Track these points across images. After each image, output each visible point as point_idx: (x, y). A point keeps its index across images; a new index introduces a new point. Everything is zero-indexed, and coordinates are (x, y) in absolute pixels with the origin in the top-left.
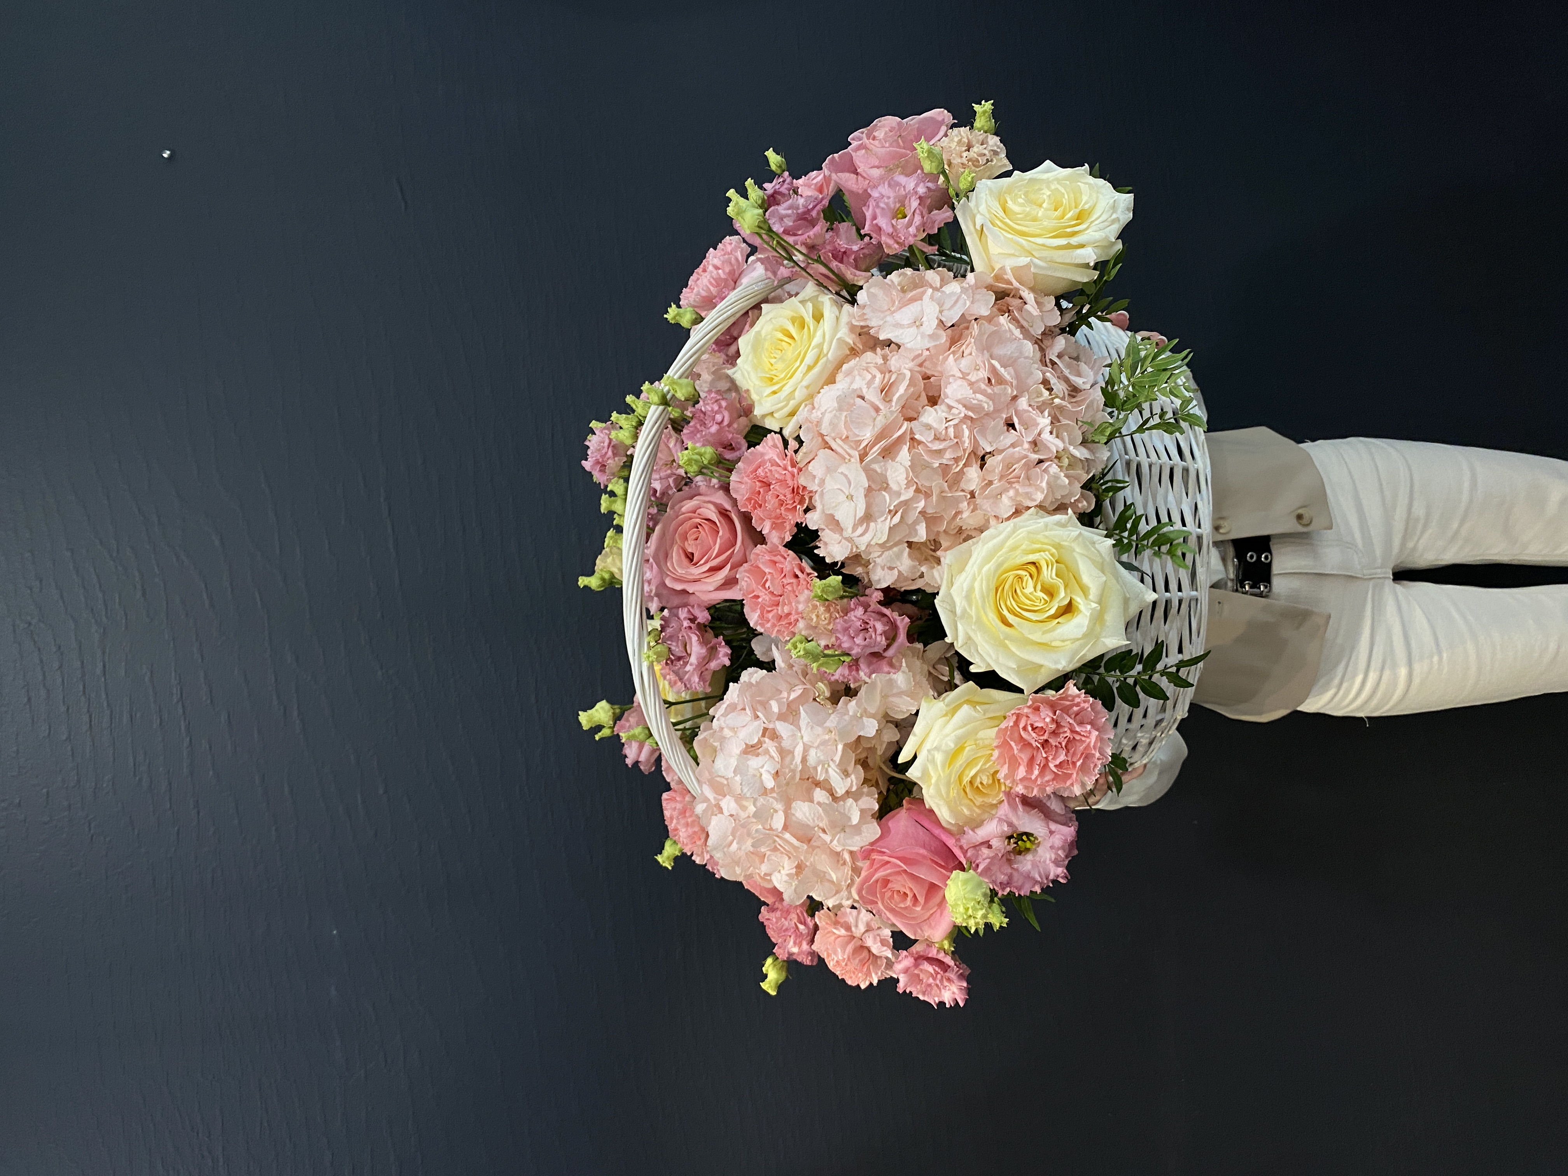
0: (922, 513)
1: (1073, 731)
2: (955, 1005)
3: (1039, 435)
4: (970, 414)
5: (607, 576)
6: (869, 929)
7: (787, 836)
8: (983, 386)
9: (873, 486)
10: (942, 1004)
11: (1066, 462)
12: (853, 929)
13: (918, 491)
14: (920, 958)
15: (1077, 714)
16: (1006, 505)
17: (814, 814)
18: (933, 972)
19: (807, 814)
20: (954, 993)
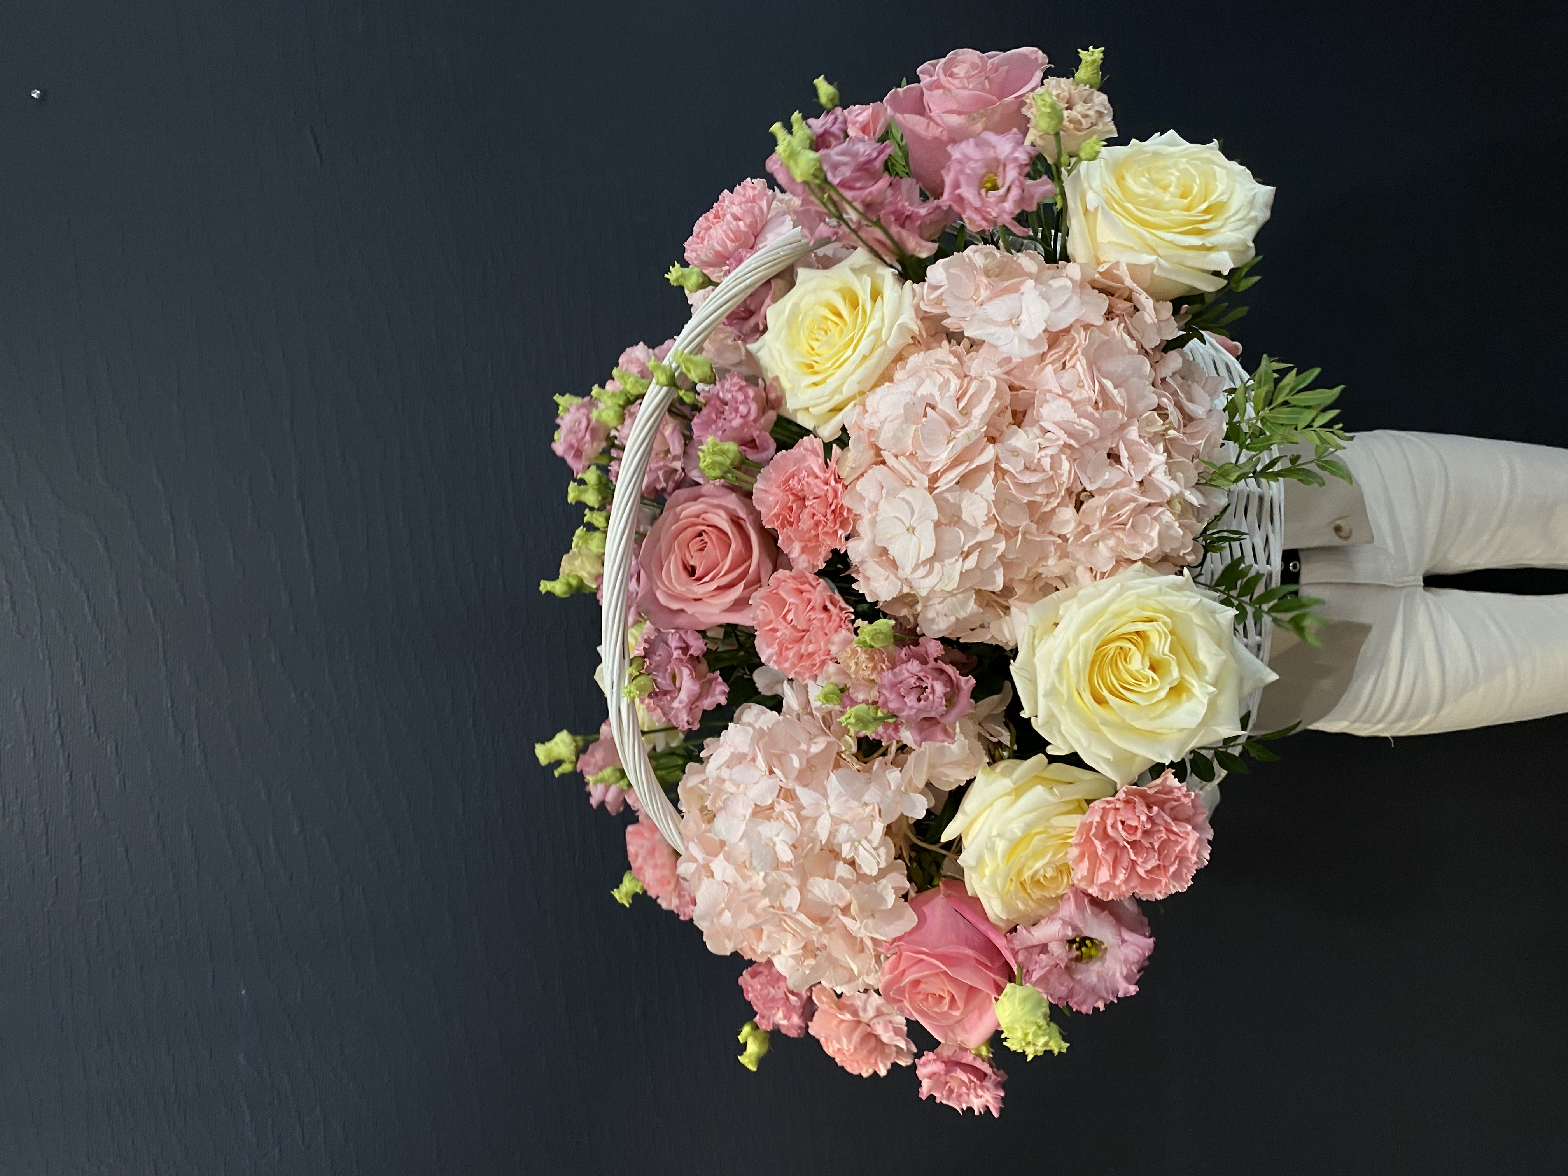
0: (1002, 557)
1: (1169, 831)
2: (985, 1112)
3: (1150, 474)
4: (1072, 442)
5: (574, 582)
6: (879, 1013)
7: (802, 917)
8: (1090, 409)
9: (943, 521)
10: (970, 1110)
11: (1178, 507)
12: (861, 1014)
13: (998, 530)
14: (952, 1064)
15: (1172, 809)
16: (1104, 554)
17: (835, 893)
18: (967, 1081)
19: (827, 893)
20: (987, 1101)
